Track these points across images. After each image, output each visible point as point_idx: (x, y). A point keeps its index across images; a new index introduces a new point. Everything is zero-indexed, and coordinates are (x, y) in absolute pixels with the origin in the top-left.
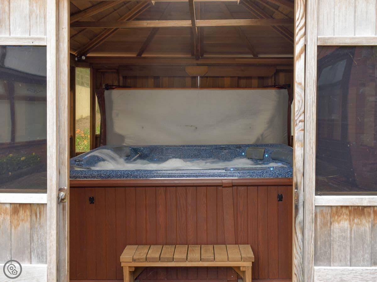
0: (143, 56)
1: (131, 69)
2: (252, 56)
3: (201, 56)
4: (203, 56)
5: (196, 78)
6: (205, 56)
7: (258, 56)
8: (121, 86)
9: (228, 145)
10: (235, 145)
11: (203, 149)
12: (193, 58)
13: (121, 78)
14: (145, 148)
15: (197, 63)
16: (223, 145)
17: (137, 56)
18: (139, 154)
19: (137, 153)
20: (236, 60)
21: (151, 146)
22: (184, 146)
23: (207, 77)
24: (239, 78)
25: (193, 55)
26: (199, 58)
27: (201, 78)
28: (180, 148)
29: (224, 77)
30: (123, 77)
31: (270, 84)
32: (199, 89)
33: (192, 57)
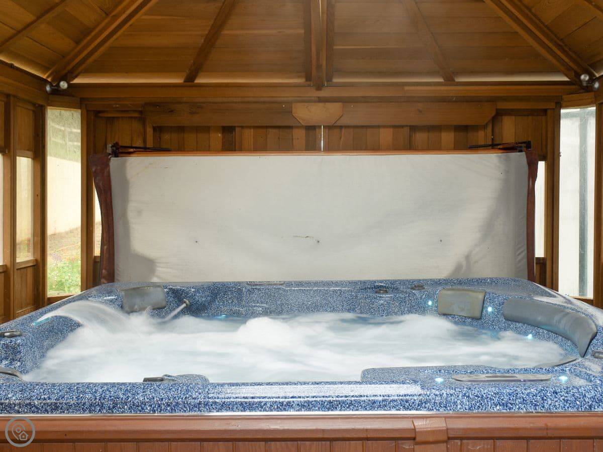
0: (198, 81)
1: (172, 111)
2: (441, 80)
3: (328, 81)
4: (331, 80)
5: (317, 130)
6: (335, 80)
7: (454, 81)
8: (149, 148)
9: (393, 282)
10: (409, 281)
11: (334, 291)
12: (309, 86)
13: (150, 131)
14: (201, 288)
15: (318, 97)
16: (381, 282)
17: (185, 82)
18: (185, 302)
19: (181, 301)
20: (407, 88)
21: (214, 283)
22: (289, 284)
23: (341, 127)
24: (413, 129)
25: (308, 78)
26: (323, 85)
27: (327, 130)
28: (279, 289)
29: (379, 127)
30: (154, 129)
31: (481, 142)
32: (322, 154)
33: (308, 83)
